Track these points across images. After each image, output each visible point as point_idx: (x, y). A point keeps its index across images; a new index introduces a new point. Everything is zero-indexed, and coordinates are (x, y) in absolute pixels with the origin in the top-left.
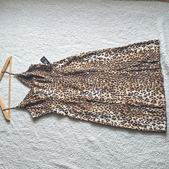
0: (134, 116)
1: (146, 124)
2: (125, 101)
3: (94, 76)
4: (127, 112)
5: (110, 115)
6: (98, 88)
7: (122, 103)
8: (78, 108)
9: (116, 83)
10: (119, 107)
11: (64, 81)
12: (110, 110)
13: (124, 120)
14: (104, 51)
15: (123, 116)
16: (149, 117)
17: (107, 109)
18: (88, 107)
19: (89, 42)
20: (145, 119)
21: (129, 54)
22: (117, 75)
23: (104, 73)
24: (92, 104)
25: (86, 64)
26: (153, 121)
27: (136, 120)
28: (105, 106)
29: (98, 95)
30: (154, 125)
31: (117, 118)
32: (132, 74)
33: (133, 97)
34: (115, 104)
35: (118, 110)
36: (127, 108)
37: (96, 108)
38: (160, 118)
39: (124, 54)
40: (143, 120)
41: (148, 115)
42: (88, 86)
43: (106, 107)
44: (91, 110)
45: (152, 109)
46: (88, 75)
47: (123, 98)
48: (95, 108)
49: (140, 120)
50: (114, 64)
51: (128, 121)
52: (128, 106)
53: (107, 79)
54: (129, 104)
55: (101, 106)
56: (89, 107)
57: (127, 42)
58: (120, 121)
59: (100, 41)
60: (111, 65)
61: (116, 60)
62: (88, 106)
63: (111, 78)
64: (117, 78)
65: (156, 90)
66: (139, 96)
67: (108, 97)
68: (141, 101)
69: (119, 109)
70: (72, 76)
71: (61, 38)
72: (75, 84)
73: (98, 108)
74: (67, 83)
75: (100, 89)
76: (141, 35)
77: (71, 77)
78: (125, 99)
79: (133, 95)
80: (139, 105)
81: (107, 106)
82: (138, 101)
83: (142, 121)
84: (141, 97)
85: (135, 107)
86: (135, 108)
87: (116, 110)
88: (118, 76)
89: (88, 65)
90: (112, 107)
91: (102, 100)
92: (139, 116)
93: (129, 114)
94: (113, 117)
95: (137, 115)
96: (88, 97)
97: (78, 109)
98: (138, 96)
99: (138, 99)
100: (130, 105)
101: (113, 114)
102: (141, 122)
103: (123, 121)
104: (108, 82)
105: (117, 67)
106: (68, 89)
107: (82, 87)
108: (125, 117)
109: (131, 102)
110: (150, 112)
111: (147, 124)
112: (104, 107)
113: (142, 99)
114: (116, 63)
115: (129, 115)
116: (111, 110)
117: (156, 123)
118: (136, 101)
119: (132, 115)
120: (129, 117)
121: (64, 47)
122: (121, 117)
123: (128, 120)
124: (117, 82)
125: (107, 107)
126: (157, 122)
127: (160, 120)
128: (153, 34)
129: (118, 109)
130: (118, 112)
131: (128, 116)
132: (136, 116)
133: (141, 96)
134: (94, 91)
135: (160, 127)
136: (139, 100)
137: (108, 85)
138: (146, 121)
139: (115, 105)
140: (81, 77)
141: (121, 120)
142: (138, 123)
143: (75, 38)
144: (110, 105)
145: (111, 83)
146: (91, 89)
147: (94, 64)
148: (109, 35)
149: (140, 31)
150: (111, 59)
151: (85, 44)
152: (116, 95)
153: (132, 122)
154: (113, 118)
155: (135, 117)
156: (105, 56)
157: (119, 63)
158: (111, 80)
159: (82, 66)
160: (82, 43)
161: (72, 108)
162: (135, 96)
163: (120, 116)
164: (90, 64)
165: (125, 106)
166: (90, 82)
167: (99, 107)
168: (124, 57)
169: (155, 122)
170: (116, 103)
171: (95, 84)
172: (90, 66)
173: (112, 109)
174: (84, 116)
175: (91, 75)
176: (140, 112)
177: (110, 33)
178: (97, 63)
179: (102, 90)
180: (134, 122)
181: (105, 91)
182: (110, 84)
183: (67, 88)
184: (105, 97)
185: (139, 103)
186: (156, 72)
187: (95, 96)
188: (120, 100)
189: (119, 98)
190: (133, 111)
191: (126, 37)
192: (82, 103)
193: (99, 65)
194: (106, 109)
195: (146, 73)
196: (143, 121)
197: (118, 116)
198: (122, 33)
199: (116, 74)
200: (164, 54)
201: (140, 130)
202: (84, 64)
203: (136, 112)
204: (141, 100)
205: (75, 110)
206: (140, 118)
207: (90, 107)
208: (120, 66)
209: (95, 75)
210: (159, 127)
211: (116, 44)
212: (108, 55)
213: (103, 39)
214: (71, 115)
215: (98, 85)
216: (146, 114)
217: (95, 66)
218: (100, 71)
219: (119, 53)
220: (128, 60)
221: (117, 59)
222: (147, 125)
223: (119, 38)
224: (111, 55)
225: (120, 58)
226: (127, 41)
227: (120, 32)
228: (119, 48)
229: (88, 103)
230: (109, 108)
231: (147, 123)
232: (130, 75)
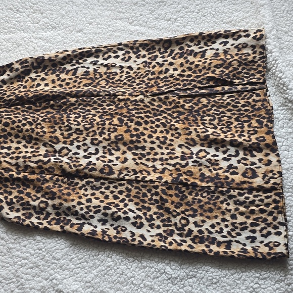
0: (196, 215)
1: (229, 238)
2: (171, 175)
3: (89, 108)
4: (177, 203)
5: (127, 213)
6: (96, 139)
7: (164, 180)
8: (35, 196)
9: (148, 127)
10: (154, 191)
11: (3, 119)
12: (127, 199)
13: (166, 228)
14: (120, 47)
15: (163, 216)
16: (238, 216)
17: (118, 198)
18: (65, 191)
19: (80, 27)
20: (226, 223)
21: (186, 58)
22: (152, 107)
23: (116, 100)
24: (77, 183)
25: (71, 79)
26: (250, 228)
27: (201, 226)
28: (114, 190)
29: (98, 159)
30: (253, 239)
31: (148, 223)
32: (190, 104)
33: (193, 162)
34: (142, 183)
35: (151, 199)
36: (177, 192)
37: (86, 196)
38: (270, 219)
39: (174, 58)
40: (222, 225)
41: (236, 213)
42: (71, 135)
43: (117, 191)
44: (73, 200)
45: (246, 195)
46: (73, 104)
47: (165, 166)
48: (84, 194)
49: (213, 226)
50: (145, 79)
51: (178, 229)
52: (180, 186)
53: (125, 116)
54: (181, 183)
55: (103, 190)
56: (67, 191)
57: (177, 28)
58: (155, 231)
59: (109, 23)
60: (137, 81)
61: (150, 69)
62: (66, 188)
63: (134, 112)
64: (151, 115)
65: (256, 141)
66: (210, 159)
67: (123, 162)
68: (215, 172)
69: (154, 197)
70: (27, 108)
71: (6, 16)
72: (33, 127)
73: (93, 194)
74: (11, 126)
75: (104, 141)
76: (214, 13)
77: (23, 111)
78: (171, 168)
79: (194, 156)
80: (210, 184)
81: (120, 188)
82: (207, 174)
83: (217, 228)
84: (216, 160)
85: (198, 188)
86: (200, 193)
87: (146, 199)
88: (153, 109)
89: (75, 81)
90: (134, 192)
91: (107, 171)
92: (209, 214)
93: (182, 209)
94: (135, 218)
95: (205, 211)
96: (68, 163)
97: (34, 198)
98: (207, 160)
99: (208, 167)
100: (186, 185)
101: (136, 211)
102: (217, 231)
103: (164, 231)
104: (126, 124)
105: (152, 86)
106: (12, 142)
107: (53, 135)
108: (169, 218)
109: (187, 177)
110: (241, 204)
111: (233, 237)
112: (112, 192)
113: (217, 167)
114: (150, 76)
115: (183, 212)
116: (131, 200)
117: (257, 235)
118: (202, 175)
119: (191, 213)
120: (183, 218)
121: (11, 35)
122: (158, 218)
123: (179, 225)
124: (149, 125)
125: (121, 192)
126: (261, 231)
127: (269, 225)
128: (243, 12)
129: (150, 197)
130: (151, 206)
131: (178, 214)
132: (201, 215)
133: (216, 158)
134: (85, 148)
135: (271, 245)
136: (210, 171)
137: (126, 132)
138: (228, 229)
139: (143, 186)
140: (52, 111)
141: (158, 227)
142: (206, 234)
143: (44, 15)
144: (130, 187)
145: (133, 126)
146: (79, 141)
147: (91, 79)
148: (133, 10)
149: (211, 4)
150: (139, 66)
151: (67, 29)
152: (148, 160)
153: (190, 231)
154: (136, 222)
155: (198, 219)
156: (123, 59)
157: (158, 78)
158: (134, 118)
159: (59, 82)
160: (62, 28)
161: (17, 194)
162: (198, 160)
163: (154, 217)
164: (81, 79)
165: (169, 188)
166: (76, 123)
167: (97, 193)
168: (171, 64)
169: (254, 232)
170: (146, 179)
171: (90, 128)
172: (79, 83)
173: (135, 197)
174: (49, 219)
175: (80, 105)
176: (212, 202)
177: (134, 7)
178: (101, 76)
179: (109, 145)
180: (195, 233)
181: (117, 146)
182: (131, 129)
183: (8, 140)
184: (116, 162)
185: (211, 179)
186: (254, 97)
187: (87, 161)
188: (157, 171)
189: (154, 166)
190: (193, 202)
191: (175, 17)
192: (47, 181)
193: (104, 81)
194: (116, 197)
195: (228, 100)
196: (222, 229)
197: (151, 216)
198: (165, 7)
199: (148, 104)
200: (274, 54)
201: (212, 254)
202: (65, 79)
203: (202, 203)
204: (215, 169)
205: (26, 199)
206: (214, 221)
207: (70, 191)
208: (160, 85)
209: (91, 106)
210: (267, 245)
211: (150, 31)
212: (130, 58)
213: (116, 19)
214: (13, 215)
215: (98, 132)
216: (229, 208)
217: (94, 84)
218: (106, 95)
219: (161, 53)
220: (183, 71)
221: (154, 67)
222: (232, 241)
223: (157, 18)
224: (139, 58)
225: (161, 65)
226: (178, 26)
227: (160, 6)
228: (161, 40)
229: (65, 180)
230: (124, 194)
231: (233, 234)
232: (187, 106)
